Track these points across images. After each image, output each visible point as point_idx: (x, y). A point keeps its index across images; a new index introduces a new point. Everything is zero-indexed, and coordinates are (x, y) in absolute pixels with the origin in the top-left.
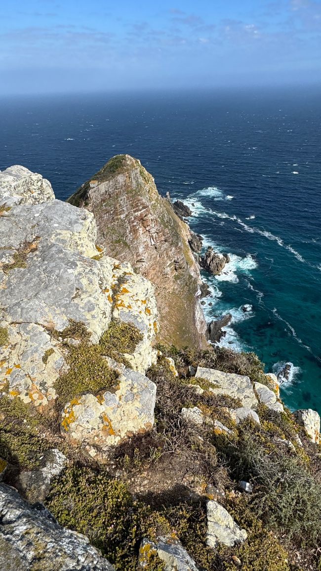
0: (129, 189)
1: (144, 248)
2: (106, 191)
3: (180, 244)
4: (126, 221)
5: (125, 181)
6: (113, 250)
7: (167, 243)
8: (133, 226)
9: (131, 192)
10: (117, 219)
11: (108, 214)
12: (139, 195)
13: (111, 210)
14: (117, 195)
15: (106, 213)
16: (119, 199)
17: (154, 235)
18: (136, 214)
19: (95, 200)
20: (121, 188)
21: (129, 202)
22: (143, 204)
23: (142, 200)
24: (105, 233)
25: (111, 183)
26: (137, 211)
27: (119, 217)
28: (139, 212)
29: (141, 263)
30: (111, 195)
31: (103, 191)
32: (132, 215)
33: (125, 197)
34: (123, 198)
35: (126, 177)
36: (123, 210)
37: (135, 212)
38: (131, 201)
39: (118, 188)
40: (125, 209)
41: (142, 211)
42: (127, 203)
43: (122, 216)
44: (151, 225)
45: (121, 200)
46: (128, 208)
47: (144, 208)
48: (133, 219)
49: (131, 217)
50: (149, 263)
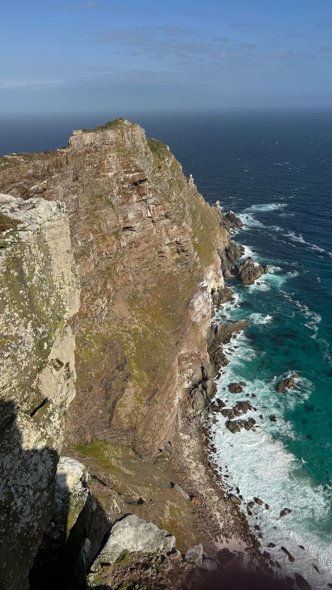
0: (122, 148)
1: (135, 215)
2: (92, 143)
3: (184, 224)
4: (114, 180)
5: (117, 138)
6: (93, 204)
7: (168, 220)
8: (123, 188)
9: (122, 151)
10: (104, 176)
11: (90, 166)
12: (132, 156)
13: (95, 163)
14: (106, 150)
15: (89, 164)
16: (108, 156)
17: (151, 206)
18: (127, 175)
19: (76, 148)
20: (112, 145)
21: (119, 160)
22: (135, 166)
23: (135, 161)
24: (85, 184)
25: (98, 136)
26: (129, 172)
27: (106, 174)
28: (131, 175)
29: (131, 231)
30: (98, 149)
31: (88, 141)
32: (122, 175)
33: (115, 154)
34: (112, 155)
35: (119, 134)
36: (112, 168)
37: (126, 172)
38: (122, 160)
39: (107, 143)
40: (113, 167)
41: (135, 174)
42: (116, 161)
43: (110, 174)
44: (148, 195)
45: (110, 157)
46: (117, 167)
47: (137, 171)
48: (122, 180)
49: (120, 177)
50: (140, 233)
